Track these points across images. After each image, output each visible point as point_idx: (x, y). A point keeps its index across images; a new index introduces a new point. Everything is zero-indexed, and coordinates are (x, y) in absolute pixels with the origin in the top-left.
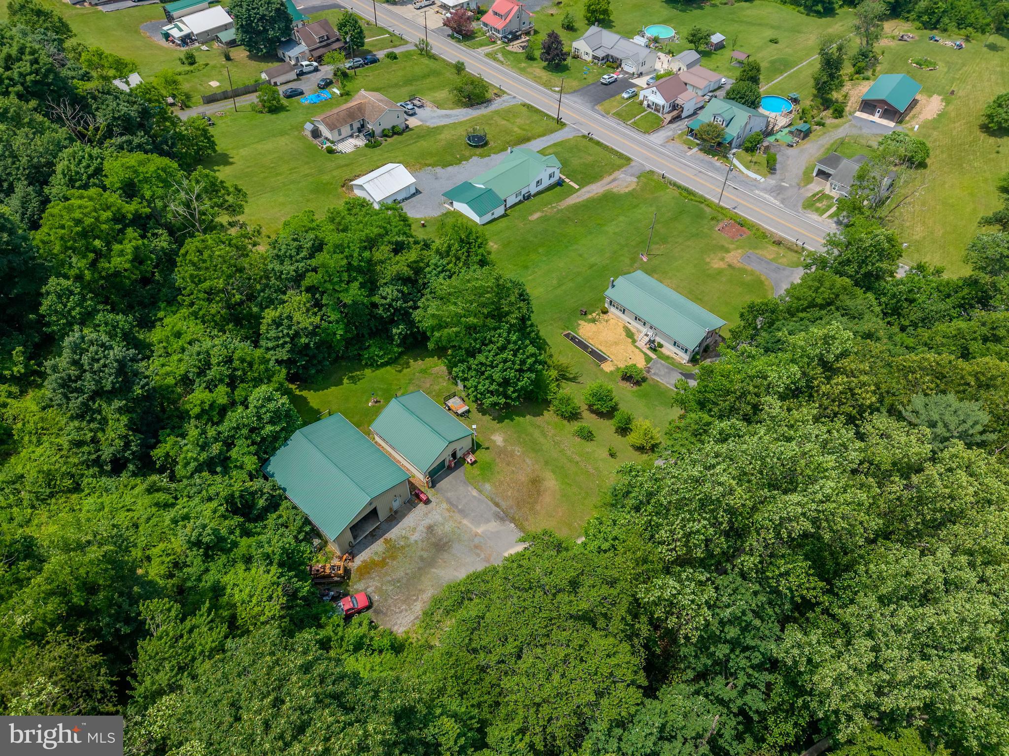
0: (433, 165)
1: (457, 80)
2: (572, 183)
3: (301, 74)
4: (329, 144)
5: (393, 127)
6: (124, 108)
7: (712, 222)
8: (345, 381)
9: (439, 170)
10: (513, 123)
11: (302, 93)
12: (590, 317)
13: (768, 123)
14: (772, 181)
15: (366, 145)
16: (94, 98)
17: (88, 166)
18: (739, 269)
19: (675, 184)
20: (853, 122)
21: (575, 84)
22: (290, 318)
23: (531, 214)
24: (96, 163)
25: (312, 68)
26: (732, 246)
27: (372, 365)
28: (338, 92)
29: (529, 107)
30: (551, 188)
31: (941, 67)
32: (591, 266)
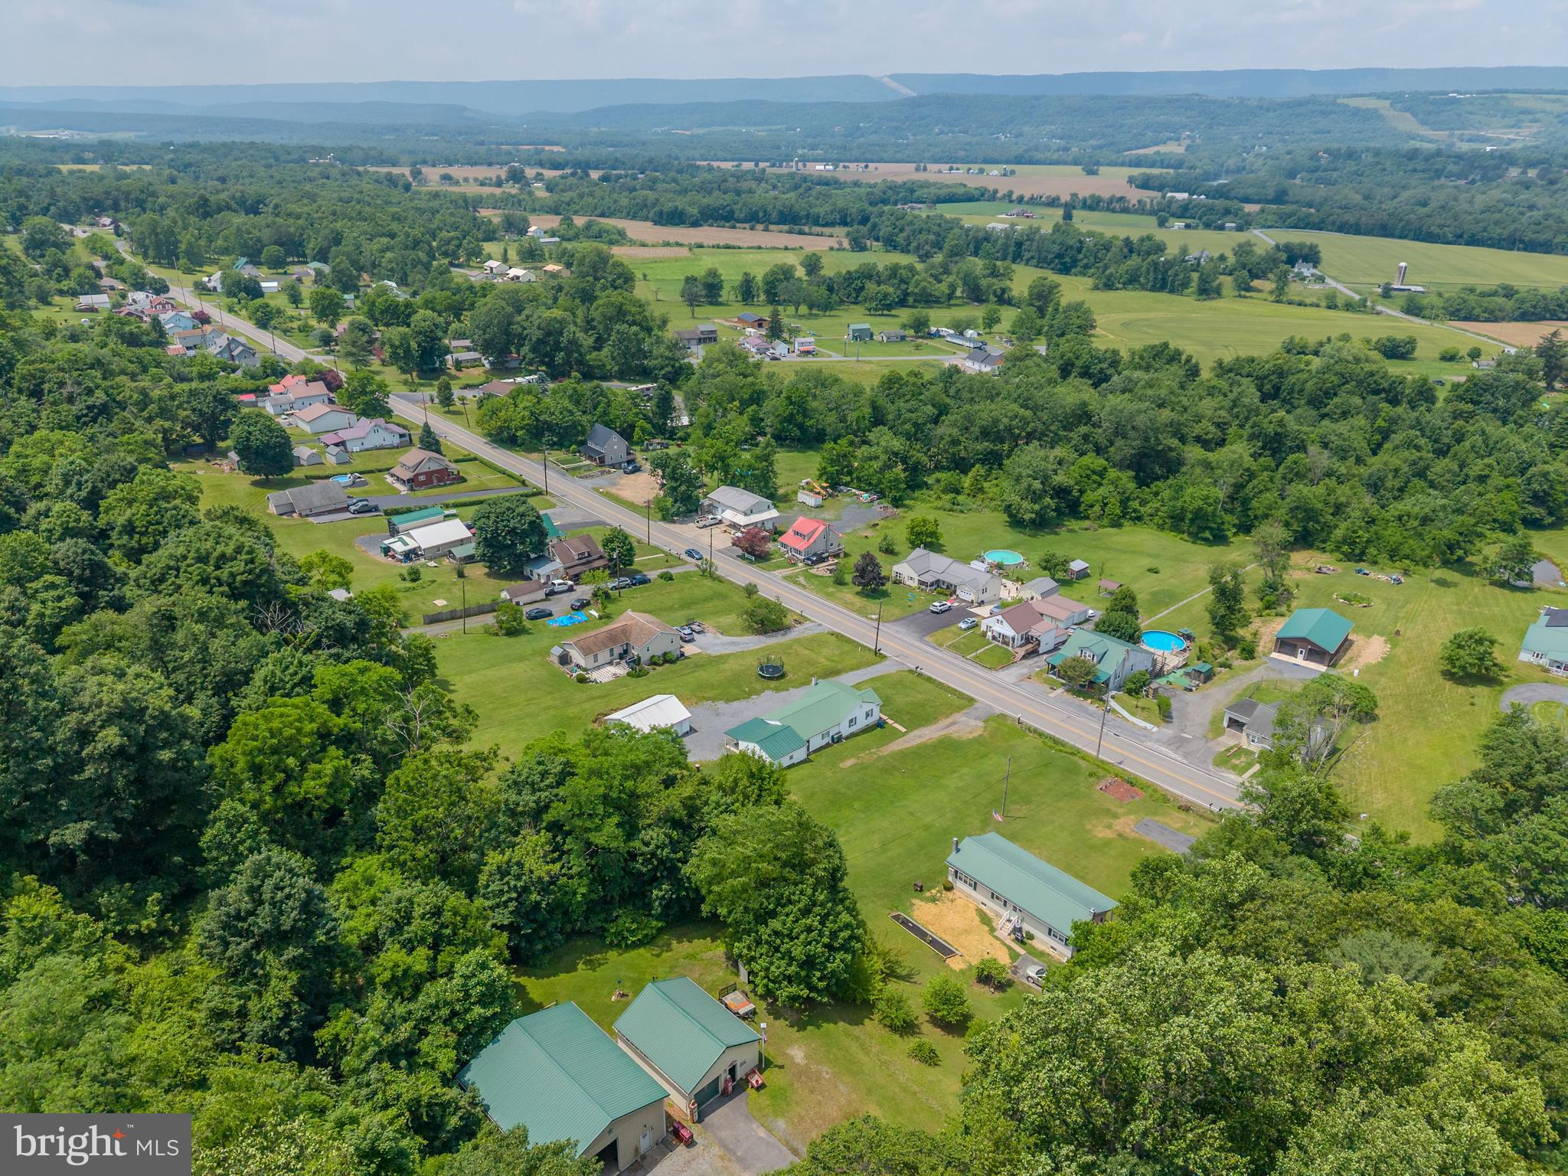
0: (714, 699)
1: (748, 604)
2: (896, 725)
3: (552, 593)
4: (580, 672)
5: (665, 654)
6: (340, 616)
7: (1091, 780)
8: (581, 966)
9: (721, 705)
10: (818, 653)
11: (550, 615)
12: (928, 894)
13: (1154, 662)
14: (1168, 731)
15: (628, 674)
16: (307, 604)
17: (296, 673)
18: (1135, 841)
19: (1036, 731)
20: (1270, 664)
21: (897, 612)
22: (520, 865)
23: (842, 760)
24: (304, 670)
25: (565, 588)
26: (1121, 811)
27: (618, 946)
28: (596, 614)
29: (838, 636)
30: (868, 729)
31: (1378, 604)
32: (926, 828)
